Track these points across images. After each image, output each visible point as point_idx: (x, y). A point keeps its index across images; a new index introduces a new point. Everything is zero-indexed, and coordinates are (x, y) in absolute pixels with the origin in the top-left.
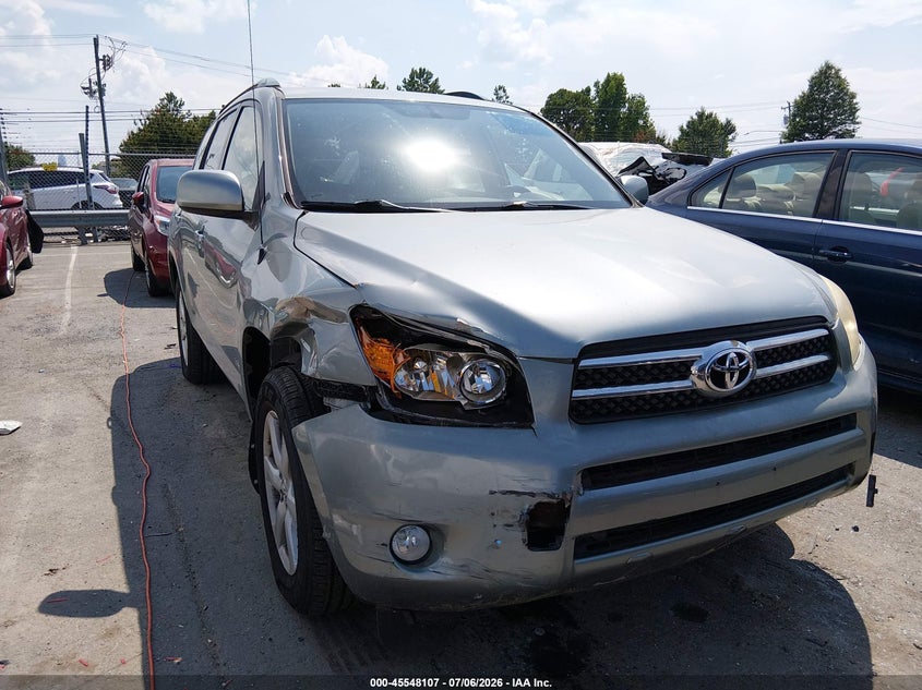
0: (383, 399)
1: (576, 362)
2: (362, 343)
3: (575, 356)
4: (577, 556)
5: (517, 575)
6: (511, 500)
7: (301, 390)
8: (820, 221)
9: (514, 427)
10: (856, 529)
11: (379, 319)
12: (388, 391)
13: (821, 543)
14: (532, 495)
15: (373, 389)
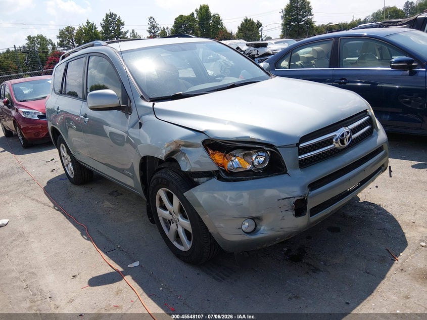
0: (223, 174)
1: (298, 145)
2: (209, 153)
3: (298, 142)
4: (311, 216)
5: (292, 228)
6: (286, 201)
7: (180, 177)
8: (332, 68)
9: (277, 175)
10: (377, 187)
11: (214, 143)
12: (224, 171)
13: (367, 194)
14: (294, 197)
15: (217, 172)
